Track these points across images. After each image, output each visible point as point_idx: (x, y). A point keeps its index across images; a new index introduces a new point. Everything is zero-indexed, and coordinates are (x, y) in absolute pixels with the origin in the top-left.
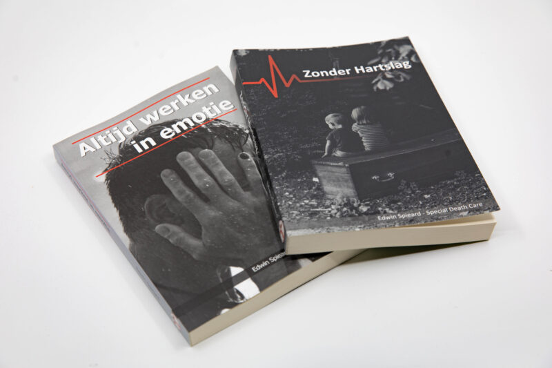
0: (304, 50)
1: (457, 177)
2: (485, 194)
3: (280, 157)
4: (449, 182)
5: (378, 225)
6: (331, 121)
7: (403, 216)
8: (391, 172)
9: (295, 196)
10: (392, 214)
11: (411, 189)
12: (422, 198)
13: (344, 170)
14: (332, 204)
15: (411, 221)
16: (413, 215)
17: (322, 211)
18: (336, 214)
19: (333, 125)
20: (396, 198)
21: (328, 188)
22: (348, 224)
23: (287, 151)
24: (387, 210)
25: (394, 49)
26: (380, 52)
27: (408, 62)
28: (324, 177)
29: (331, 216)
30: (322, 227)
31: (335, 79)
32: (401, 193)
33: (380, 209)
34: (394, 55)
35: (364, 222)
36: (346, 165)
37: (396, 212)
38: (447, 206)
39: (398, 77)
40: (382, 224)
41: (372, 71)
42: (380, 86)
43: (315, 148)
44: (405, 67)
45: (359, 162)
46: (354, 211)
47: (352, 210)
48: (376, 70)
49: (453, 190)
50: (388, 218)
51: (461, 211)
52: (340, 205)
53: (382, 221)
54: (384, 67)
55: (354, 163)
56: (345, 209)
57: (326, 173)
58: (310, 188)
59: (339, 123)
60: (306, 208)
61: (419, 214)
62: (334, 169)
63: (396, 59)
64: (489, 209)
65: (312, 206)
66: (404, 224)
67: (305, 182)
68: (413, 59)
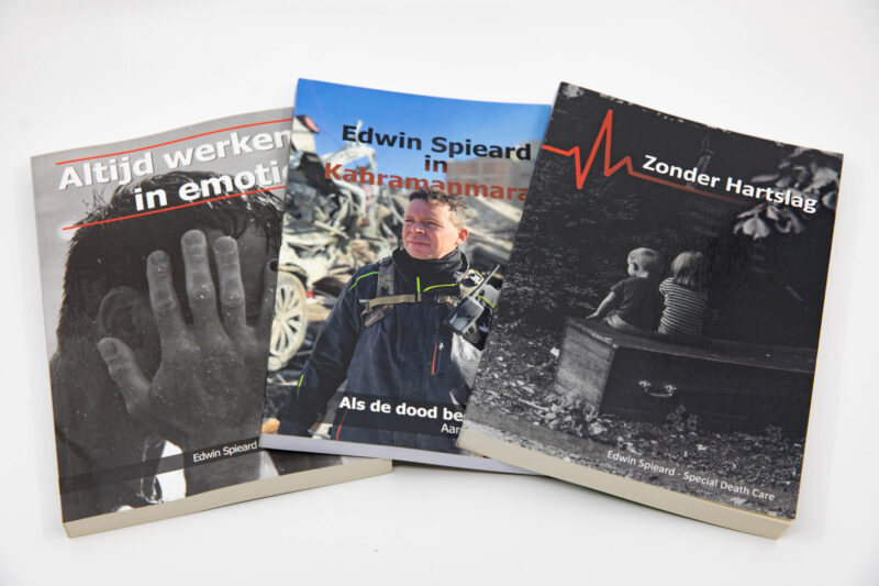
0: (670, 116)
1: (765, 434)
2: (788, 483)
3: (526, 292)
4: (749, 438)
5: (602, 464)
6: (636, 261)
7: (644, 465)
8: (674, 384)
9: (508, 368)
10: (633, 456)
11: (686, 427)
12: (692, 446)
13: (606, 352)
14: (556, 402)
15: (654, 479)
16: (662, 470)
17: (533, 408)
18: (551, 420)
19: (636, 267)
20: (655, 430)
21: (565, 373)
22: (559, 445)
23: (541, 288)
24: (630, 444)
25: (809, 169)
26: (784, 165)
27: (814, 202)
28: (570, 353)
29: (542, 422)
30: (519, 435)
31: (688, 187)
32: (666, 426)
33: (620, 439)
34: (801, 180)
35: (584, 452)
36: (614, 346)
37: (640, 454)
38: (720, 477)
39: (783, 222)
40: (609, 466)
41: (751, 194)
42: (747, 228)
43: (586, 298)
44: (805, 210)
45: (638, 347)
46: (581, 426)
47: (577, 425)
48: (758, 196)
49: (747, 454)
50: (623, 459)
51: (736, 495)
52: (566, 409)
53: (611, 461)
54: (773, 196)
55: (628, 346)
56: (569, 418)
57: (576, 347)
58: (539, 364)
59: (647, 268)
60: (514, 393)
61: (672, 472)
62: (593, 345)
63: (801, 189)
64: (780, 510)
65: (524, 394)
66: (640, 479)
67: (538, 348)
68: (826, 200)
